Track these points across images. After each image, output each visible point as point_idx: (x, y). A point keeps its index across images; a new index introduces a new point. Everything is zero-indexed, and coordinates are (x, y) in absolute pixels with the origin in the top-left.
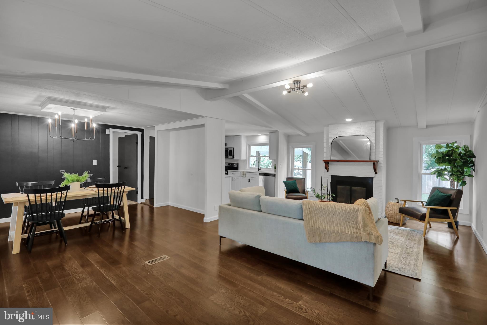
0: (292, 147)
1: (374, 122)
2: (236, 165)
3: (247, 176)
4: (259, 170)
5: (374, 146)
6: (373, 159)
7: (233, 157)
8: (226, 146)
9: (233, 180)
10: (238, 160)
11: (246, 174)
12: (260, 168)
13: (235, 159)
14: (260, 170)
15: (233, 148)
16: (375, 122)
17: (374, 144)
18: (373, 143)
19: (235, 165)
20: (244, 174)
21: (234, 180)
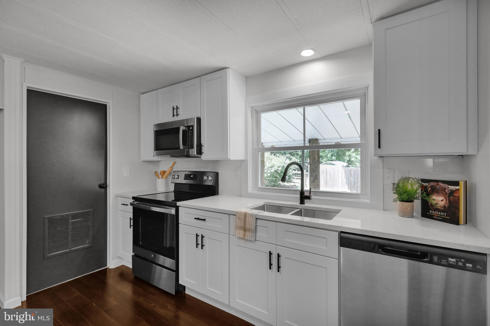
2: (210, 178)
3: (260, 234)
4: (302, 202)
7: (200, 152)
8: (174, 115)
9: (197, 244)
10: (216, 162)
11: (256, 227)
12: (306, 194)
13: (204, 157)
14: (306, 201)
15: (199, 120)
19: (205, 178)
20: (248, 226)
21: (202, 246)
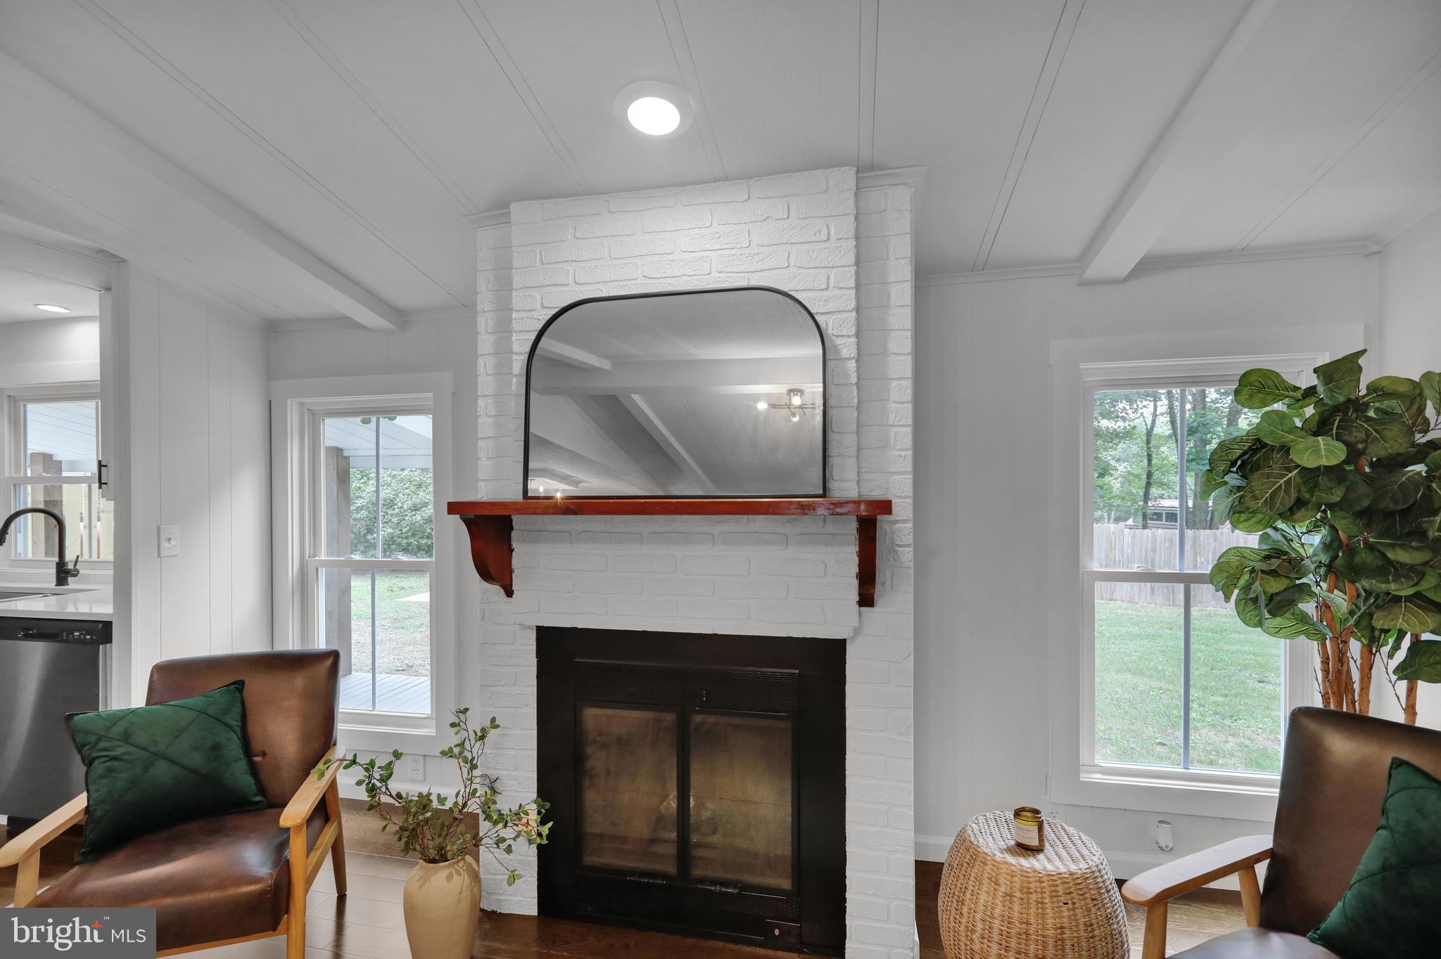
0: (302, 404)
1: (847, 176)
5: (854, 379)
6: (846, 487)
16: (851, 184)
17: (852, 365)
18: (845, 353)
